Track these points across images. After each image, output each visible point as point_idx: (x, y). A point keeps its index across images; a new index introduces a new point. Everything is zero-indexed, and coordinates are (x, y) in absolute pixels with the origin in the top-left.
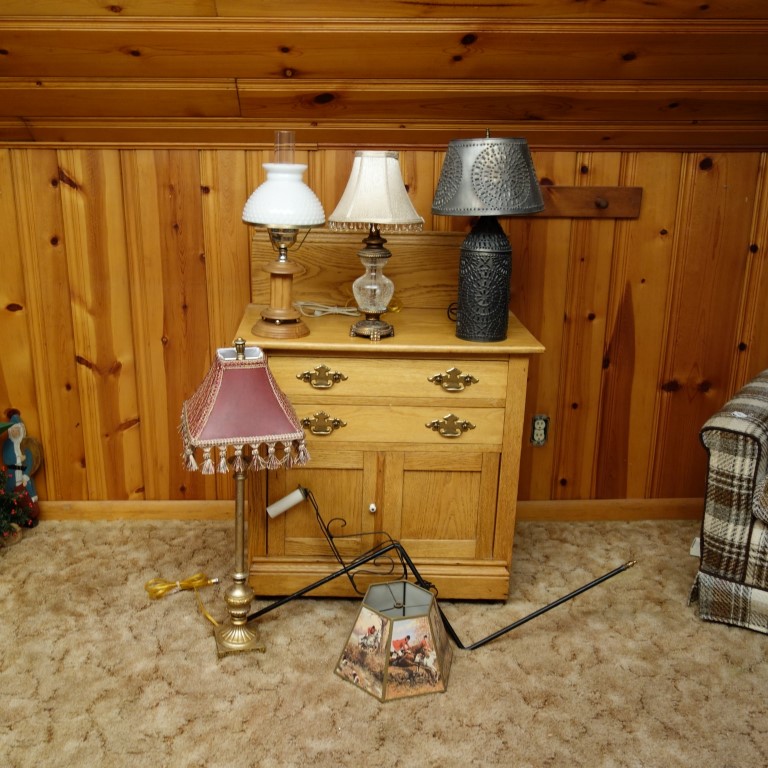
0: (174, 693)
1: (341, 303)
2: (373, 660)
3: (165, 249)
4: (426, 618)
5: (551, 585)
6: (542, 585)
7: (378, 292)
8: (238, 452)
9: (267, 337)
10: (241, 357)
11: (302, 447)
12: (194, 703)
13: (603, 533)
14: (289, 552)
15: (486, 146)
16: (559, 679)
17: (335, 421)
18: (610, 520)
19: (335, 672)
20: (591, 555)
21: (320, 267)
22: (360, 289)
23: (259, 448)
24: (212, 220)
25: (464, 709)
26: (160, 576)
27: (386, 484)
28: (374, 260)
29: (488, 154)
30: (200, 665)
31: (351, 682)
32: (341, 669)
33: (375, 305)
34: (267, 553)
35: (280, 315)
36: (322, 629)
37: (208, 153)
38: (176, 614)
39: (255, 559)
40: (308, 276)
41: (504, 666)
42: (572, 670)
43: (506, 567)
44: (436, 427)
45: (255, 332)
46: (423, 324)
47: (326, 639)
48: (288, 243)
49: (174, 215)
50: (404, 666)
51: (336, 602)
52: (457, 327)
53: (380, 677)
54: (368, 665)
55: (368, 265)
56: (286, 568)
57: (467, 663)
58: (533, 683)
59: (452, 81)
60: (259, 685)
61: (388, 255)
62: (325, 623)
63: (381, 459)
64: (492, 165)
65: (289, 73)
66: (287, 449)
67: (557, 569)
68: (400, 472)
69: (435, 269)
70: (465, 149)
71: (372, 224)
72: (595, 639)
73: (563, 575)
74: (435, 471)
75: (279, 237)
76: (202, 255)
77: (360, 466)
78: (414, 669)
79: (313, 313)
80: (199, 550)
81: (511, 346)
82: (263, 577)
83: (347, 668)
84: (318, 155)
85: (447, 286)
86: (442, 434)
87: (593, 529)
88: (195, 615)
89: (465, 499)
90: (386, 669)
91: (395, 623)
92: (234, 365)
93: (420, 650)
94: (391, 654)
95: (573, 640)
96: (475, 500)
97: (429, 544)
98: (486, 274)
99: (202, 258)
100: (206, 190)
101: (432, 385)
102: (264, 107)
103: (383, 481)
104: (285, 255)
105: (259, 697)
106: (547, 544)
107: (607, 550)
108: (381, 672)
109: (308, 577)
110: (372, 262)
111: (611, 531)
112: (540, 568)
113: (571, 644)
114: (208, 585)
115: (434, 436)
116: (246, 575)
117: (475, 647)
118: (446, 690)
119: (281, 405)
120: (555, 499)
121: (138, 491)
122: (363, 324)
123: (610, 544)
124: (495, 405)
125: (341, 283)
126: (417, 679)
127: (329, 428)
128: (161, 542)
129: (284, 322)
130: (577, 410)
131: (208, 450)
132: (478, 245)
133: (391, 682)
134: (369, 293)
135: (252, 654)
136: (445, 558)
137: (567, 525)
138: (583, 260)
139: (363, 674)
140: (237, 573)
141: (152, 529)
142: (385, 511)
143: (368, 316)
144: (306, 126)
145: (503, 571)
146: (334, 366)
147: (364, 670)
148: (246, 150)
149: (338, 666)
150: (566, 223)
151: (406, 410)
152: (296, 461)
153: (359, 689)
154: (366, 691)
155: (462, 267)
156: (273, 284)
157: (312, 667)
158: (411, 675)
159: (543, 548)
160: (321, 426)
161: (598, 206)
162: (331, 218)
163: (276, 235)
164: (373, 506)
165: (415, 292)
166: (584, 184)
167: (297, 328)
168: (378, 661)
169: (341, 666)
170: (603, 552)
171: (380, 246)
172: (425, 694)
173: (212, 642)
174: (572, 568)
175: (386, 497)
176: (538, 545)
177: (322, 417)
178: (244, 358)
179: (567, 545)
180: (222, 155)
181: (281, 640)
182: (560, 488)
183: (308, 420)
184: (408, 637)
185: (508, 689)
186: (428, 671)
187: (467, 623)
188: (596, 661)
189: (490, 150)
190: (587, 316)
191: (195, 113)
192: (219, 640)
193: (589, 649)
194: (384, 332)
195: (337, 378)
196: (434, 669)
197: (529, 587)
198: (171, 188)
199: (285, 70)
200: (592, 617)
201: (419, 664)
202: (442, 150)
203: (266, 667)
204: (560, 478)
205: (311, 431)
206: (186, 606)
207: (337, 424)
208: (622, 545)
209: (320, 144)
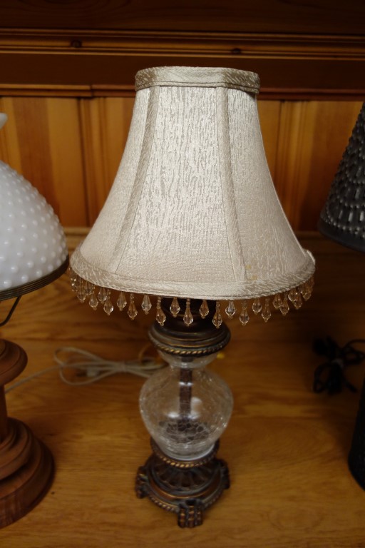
28: (188, 358)
84: (94, 105)
144: (62, 49)
209: (95, 86)
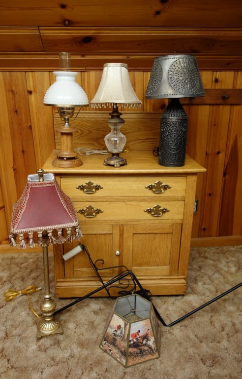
0: (10, 367)
1: (99, 148)
2: (120, 343)
3: (11, 123)
4: (148, 320)
5: (204, 284)
6: (200, 284)
7: (118, 141)
8: (40, 236)
9: (59, 167)
10: (41, 180)
11: (77, 230)
12: (20, 375)
13: (224, 253)
14: (76, 276)
15: (176, 59)
16: (218, 345)
17: (97, 210)
18: (226, 246)
19: (100, 347)
20: (221, 266)
21: (88, 130)
22: (109, 140)
23: (52, 232)
24: (34, 108)
25: (170, 370)
26: (13, 286)
27: (124, 240)
28: (115, 124)
29: (177, 63)
30: (27, 346)
31: (109, 354)
32: (103, 346)
33: (116, 149)
34: (64, 276)
35: (67, 155)
36: (93, 317)
37: (30, 73)
38: (18, 311)
39: (59, 280)
40: (82, 135)
41: (188, 337)
42: (224, 338)
43: (185, 279)
44: (149, 211)
45: (54, 164)
46: (141, 158)
47: (95, 323)
48: (69, 116)
49: (15, 105)
50: (138, 347)
51: (100, 299)
52: (159, 159)
53: (124, 354)
54: (117, 346)
55: (112, 127)
56: (74, 284)
57: (168, 335)
58: (205, 348)
59: (154, 28)
60: (57, 359)
61: (123, 121)
62: (95, 312)
63: (122, 229)
64: (179, 70)
65: (67, 23)
66: (69, 232)
67: (206, 274)
68: (131, 235)
69: (145, 130)
70: (164, 61)
71: (114, 104)
72: (232, 317)
73: (209, 277)
74: (149, 234)
75: (64, 112)
76: (30, 126)
77: (111, 232)
78: (143, 348)
79: (85, 154)
80: (34, 270)
81: (189, 169)
82: (63, 288)
83: (106, 346)
84: (86, 73)
85: (151, 139)
86: (153, 215)
87: (218, 250)
88: (28, 311)
89: (164, 246)
90: (128, 350)
91: (132, 324)
92: (36, 184)
93: (146, 337)
94: (130, 341)
95: (221, 318)
96: (169, 247)
97: (146, 269)
98: (175, 131)
99: (30, 127)
100: (30, 92)
101: (147, 190)
102: (56, 45)
103: (123, 239)
104: (68, 122)
105: (57, 368)
106: (199, 260)
107: (227, 262)
108: (125, 351)
109: (86, 288)
110: (114, 126)
111: (227, 252)
112: (198, 274)
113: (220, 321)
114: (36, 291)
115: (149, 216)
116: (51, 295)
117: (172, 325)
118: (159, 357)
119: (65, 207)
120: (201, 237)
121: (6, 240)
122: (110, 159)
123: (227, 259)
124: (180, 199)
125: (99, 138)
126: (144, 353)
127: (94, 214)
128: (16, 266)
129: (68, 159)
130: (211, 197)
131: (22, 235)
132: (170, 115)
133: (130, 356)
134: (113, 142)
135: (56, 336)
136: (154, 276)
137: (206, 249)
138: (215, 125)
139: (115, 351)
140: (46, 294)
141: (13, 258)
142: (124, 254)
143: (113, 154)
144: (79, 58)
145: (183, 281)
146: (96, 182)
147: (115, 349)
148: (49, 72)
149: (101, 344)
150: (208, 107)
151: (134, 203)
152: (74, 238)
153: (113, 359)
154: (117, 360)
155: (161, 127)
156: (62, 138)
157: (88, 344)
158: (141, 351)
159: (198, 262)
160: (90, 212)
161: (224, 98)
162: (92, 102)
163: (62, 111)
164: (118, 252)
165: (136, 142)
166: (217, 88)
167: (75, 161)
168: (123, 345)
169: (103, 344)
170: (225, 264)
171: (118, 117)
172: (149, 360)
173: (35, 328)
174: (213, 273)
175: (124, 247)
176: (195, 261)
177: (90, 208)
178: (43, 181)
179: (208, 260)
180: (37, 74)
181: (71, 326)
182: (203, 232)
183: (83, 210)
184: (139, 331)
185: (192, 353)
186: (150, 348)
187: (167, 309)
188: (235, 332)
189: (178, 61)
190: (216, 152)
191: (20, 50)
192: (39, 329)
193: (230, 324)
194: (122, 163)
195: (98, 188)
196: (153, 346)
197: (194, 285)
198: (13, 91)
199: (65, 21)
200: (227, 302)
201: (145, 345)
202: (147, 71)
203: (63, 345)
204: (203, 227)
205: (85, 216)
206: (24, 305)
207: (98, 212)
208: (234, 259)
209: (87, 68)
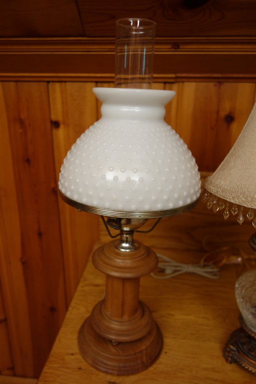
37: (57, 85)
49: (26, 149)
76: (54, 189)
100: (56, 124)
104: (130, 241)
148: (96, 82)
198: (22, 121)
209: (179, 75)
